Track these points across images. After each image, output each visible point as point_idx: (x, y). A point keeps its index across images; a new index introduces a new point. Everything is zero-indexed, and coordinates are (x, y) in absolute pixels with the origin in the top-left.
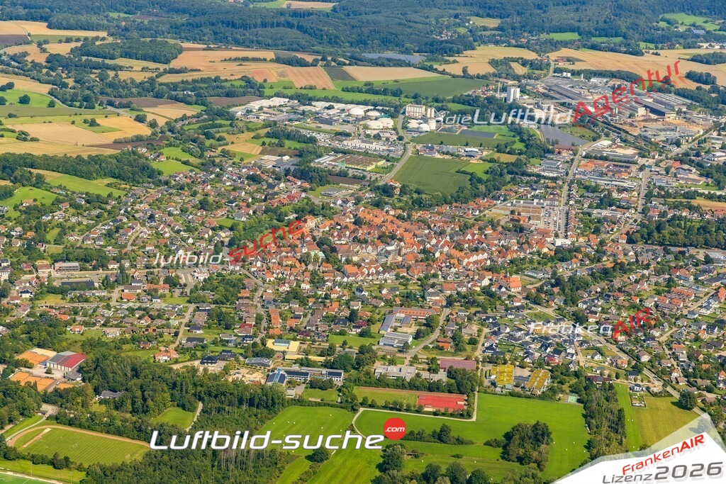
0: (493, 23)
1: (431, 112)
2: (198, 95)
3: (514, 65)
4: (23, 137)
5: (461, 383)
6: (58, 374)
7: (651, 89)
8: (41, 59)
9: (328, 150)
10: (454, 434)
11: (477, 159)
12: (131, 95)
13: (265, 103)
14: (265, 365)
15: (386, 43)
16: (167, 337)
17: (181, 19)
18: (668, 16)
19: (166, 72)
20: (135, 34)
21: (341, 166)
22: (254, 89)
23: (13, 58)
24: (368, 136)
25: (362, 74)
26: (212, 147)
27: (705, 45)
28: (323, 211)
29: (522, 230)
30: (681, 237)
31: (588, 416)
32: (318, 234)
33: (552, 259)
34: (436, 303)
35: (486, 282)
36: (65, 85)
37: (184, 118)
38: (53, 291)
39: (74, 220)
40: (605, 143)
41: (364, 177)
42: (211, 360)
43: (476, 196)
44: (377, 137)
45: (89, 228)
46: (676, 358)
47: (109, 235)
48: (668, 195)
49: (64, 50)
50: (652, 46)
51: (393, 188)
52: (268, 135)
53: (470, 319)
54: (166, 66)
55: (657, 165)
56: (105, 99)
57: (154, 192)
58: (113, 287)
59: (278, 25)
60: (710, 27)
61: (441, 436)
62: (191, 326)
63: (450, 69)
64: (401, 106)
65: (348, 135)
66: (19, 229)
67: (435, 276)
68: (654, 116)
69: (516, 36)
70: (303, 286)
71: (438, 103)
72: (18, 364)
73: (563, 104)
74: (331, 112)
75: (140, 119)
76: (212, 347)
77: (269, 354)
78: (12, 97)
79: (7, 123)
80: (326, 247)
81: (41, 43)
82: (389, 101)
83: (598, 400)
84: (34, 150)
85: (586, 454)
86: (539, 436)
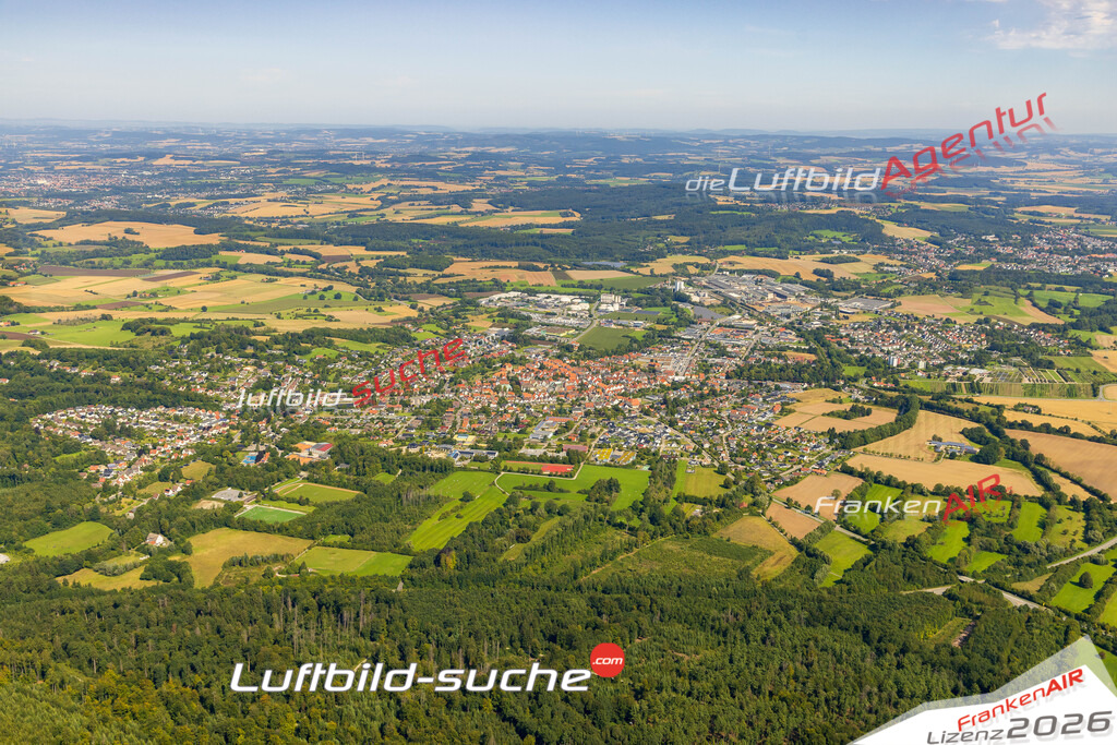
0: (685, 239)
1: (618, 299)
2: (459, 291)
3: (688, 267)
4: (330, 319)
5: (573, 459)
6: (315, 456)
7: (783, 281)
8: (356, 270)
9: (536, 324)
10: (557, 486)
11: (639, 328)
12: (413, 292)
13: (503, 295)
14: (448, 449)
15: (602, 255)
16: (390, 434)
17: (459, 242)
18: (816, 232)
19: (439, 276)
20: (425, 253)
21: (544, 333)
22: (499, 286)
23: (337, 270)
24: (568, 315)
25: (577, 275)
26: (457, 324)
27: (836, 251)
28: (521, 362)
29: (654, 371)
30: (763, 374)
31: (653, 476)
32: (511, 375)
33: (668, 389)
34: (577, 415)
35: (616, 402)
36: (369, 287)
37: (444, 305)
39: (348, 367)
40: (737, 316)
41: (556, 340)
42: (413, 446)
43: (630, 351)
44: (574, 316)
45: (358, 372)
46: (729, 445)
47: (370, 376)
48: (767, 349)
49: (372, 264)
50: (797, 253)
51: (572, 346)
52: (499, 316)
53: (596, 424)
54: (441, 273)
55: (768, 330)
56: (392, 295)
57: (408, 351)
58: (365, 407)
59: (528, 244)
60: (846, 239)
61: (549, 488)
62: (409, 428)
63: (642, 271)
64: (599, 296)
65: (555, 314)
66: (311, 373)
67: (584, 399)
68: (779, 299)
69: (699, 248)
70: (492, 405)
71: (625, 293)
72: (291, 450)
73: (716, 292)
74: (548, 300)
75: (413, 307)
76: (419, 440)
77: (453, 443)
78: (329, 295)
79: (322, 311)
80: (515, 382)
81: (358, 260)
82: (591, 292)
83: (663, 470)
84: (333, 326)
85: (641, 498)
86: (612, 486)
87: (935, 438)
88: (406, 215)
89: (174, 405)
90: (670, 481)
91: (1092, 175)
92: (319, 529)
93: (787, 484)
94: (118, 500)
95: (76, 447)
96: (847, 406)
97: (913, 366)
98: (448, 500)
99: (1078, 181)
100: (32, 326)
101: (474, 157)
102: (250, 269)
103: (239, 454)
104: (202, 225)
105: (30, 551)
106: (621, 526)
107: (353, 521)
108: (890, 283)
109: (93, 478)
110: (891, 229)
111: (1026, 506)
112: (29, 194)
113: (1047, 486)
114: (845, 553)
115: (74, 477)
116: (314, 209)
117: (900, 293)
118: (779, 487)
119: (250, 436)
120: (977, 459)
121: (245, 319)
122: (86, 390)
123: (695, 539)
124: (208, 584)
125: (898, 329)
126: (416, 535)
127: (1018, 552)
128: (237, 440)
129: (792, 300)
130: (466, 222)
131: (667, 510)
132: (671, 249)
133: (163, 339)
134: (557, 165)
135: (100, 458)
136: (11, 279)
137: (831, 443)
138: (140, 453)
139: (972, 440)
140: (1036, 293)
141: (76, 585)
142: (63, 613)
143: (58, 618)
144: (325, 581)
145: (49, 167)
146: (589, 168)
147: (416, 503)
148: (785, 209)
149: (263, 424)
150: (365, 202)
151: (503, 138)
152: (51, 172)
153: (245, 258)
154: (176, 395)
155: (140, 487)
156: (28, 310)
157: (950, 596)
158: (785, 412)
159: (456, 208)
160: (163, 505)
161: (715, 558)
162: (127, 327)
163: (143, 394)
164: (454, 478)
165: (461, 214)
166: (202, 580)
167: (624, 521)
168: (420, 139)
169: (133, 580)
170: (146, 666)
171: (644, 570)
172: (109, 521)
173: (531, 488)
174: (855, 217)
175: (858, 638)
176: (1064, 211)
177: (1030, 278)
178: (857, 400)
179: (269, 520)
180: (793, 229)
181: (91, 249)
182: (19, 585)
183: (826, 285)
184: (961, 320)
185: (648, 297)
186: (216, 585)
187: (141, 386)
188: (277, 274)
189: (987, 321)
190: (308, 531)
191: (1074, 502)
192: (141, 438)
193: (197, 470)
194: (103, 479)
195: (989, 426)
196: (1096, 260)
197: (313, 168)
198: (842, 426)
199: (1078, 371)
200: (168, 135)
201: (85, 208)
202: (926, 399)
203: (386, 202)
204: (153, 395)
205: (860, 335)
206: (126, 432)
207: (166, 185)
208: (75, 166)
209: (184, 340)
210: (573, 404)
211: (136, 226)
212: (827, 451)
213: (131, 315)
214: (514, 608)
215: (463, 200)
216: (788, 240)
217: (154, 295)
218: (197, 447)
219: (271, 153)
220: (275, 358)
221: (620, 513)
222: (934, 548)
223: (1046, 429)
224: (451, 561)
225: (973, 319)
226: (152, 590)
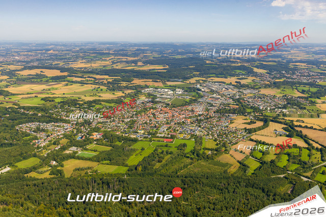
0: (198, 73)
1: (181, 90)
2: (136, 88)
3: (200, 81)
4: (100, 96)
5: (173, 137)
6: (98, 137)
7: (227, 85)
8: (106, 82)
9: (158, 98)
10: (169, 145)
11: (188, 98)
12: (123, 88)
13: (148, 89)
14: (136, 135)
15: (175, 78)
16: (119, 130)
17: (135, 74)
18: (235, 71)
19: (130, 84)
20: (126, 77)
21: (161, 100)
22: (147, 87)
23: (101, 82)
24: (167, 95)
25: (169, 83)
26: (136, 98)
27: (241, 76)
28: (155, 108)
29: (193, 111)
30: (224, 112)
31: (196, 142)
32: (153, 112)
33: (198, 116)
34: (172, 124)
35: (183, 120)
36: (110, 87)
37: (132, 92)
38: (100, 123)
40: (215, 95)
41: (164, 102)
42: (126, 134)
43: (186, 105)
44: (169, 95)
46: (216, 133)
48: (225, 104)
49: (111, 80)
50: (230, 76)
51: (170, 104)
52: (148, 95)
53: (178, 126)
55: (224, 99)
56: (117, 89)
58: (111, 122)
59: (154, 75)
60: (243, 73)
61: (166, 146)
62: (125, 128)
63: (187, 82)
64: (175, 89)
65: (163, 95)
66: (95, 112)
67: (174, 119)
68: (226, 90)
69: (202, 75)
70: (148, 121)
71: (183, 88)
72: (91, 135)
73: (208, 88)
74: (161, 91)
75: (123, 93)
76: (127, 132)
77: (138, 133)
78: (99, 89)
79: (97, 94)
80: (154, 115)
81: (107, 79)
82: (173, 88)
83: (198, 140)
84: (101, 98)
85: (193, 149)
86: (185, 145)
87: (275, 130)
88: (119, 66)
89: (57, 122)
90: (201, 144)
91: (309, 54)
92: (101, 159)
93: (234, 144)
94: (42, 151)
95: (29, 135)
96: (249, 121)
97: (266, 109)
98: (137, 150)
99: (305, 56)
100: (15, 99)
101: (137, 50)
102: (76, 82)
103: (76, 136)
104: (62, 70)
105: (17, 166)
106: (188, 157)
107: (110, 157)
108: (257, 85)
109: (34, 144)
110: (255, 70)
111: (303, 150)
112: (13, 61)
113: (309, 144)
114: (254, 165)
115: (29, 144)
116: (93, 65)
117: (260, 88)
118: (232, 145)
119: (79, 131)
120: (287, 136)
121: (76, 97)
122: (31, 118)
123: (210, 161)
124: (69, 176)
125: (261, 98)
126: (129, 160)
127: (303, 164)
128: (75, 132)
129: (230, 90)
130: (136, 68)
131: (201, 152)
132: (195, 76)
133: (53, 103)
134: (161, 52)
135: (36, 138)
136: (9, 86)
137: (246, 132)
138: (47, 136)
139: (286, 130)
140: (298, 88)
141: (30, 177)
142: (27, 186)
143: (26, 188)
144: (103, 175)
145: (18, 54)
146: (170, 53)
147: (128, 151)
148: (226, 64)
149: (82, 128)
150: (107, 63)
151: (145, 45)
152: (19, 55)
153: (75, 79)
154: (57, 119)
155: (48, 147)
156: (14, 95)
157: (285, 177)
158: (231, 123)
159: (133, 64)
160: (55, 152)
161: (216, 167)
162: (42, 99)
163: (48, 119)
164: (138, 143)
165: (135, 66)
166: (67, 175)
167: (189, 155)
168: (122, 45)
169: (47, 175)
170: (52, 202)
171: (196, 170)
172: (39, 157)
173: (161, 146)
174: (246, 66)
175: (261, 191)
176: (303, 64)
177: (296, 83)
178: (251, 119)
179: (86, 156)
180: (228, 70)
181: (31, 77)
182: (14, 177)
183: (239, 86)
184: (278, 95)
185: (189, 89)
186: (71, 177)
187: (47, 117)
188: (84, 84)
189: (285, 96)
190: (97, 159)
191: (317, 149)
192: (47, 132)
193: (64, 141)
194: (37, 144)
195: (290, 126)
196: (314, 78)
197: (93, 54)
198: (248, 127)
199: (313, 110)
200: (51, 44)
201: (29, 65)
202: (271, 118)
203: (113, 63)
204: (50, 119)
205: (250, 100)
206: (43, 130)
207: (51, 58)
208: (26, 53)
209: (59, 103)
210: (171, 121)
211: (43, 70)
212: (245, 134)
213: (43, 96)
214: (160, 183)
215: (135, 62)
216: (227, 73)
217: (49, 90)
218: (64, 134)
219: (81, 49)
220: (85, 108)
221: (188, 153)
222: (279, 163)
223: (306, 127)
224: (140, 169)
225: (282, 95)
226: (53, 178)
